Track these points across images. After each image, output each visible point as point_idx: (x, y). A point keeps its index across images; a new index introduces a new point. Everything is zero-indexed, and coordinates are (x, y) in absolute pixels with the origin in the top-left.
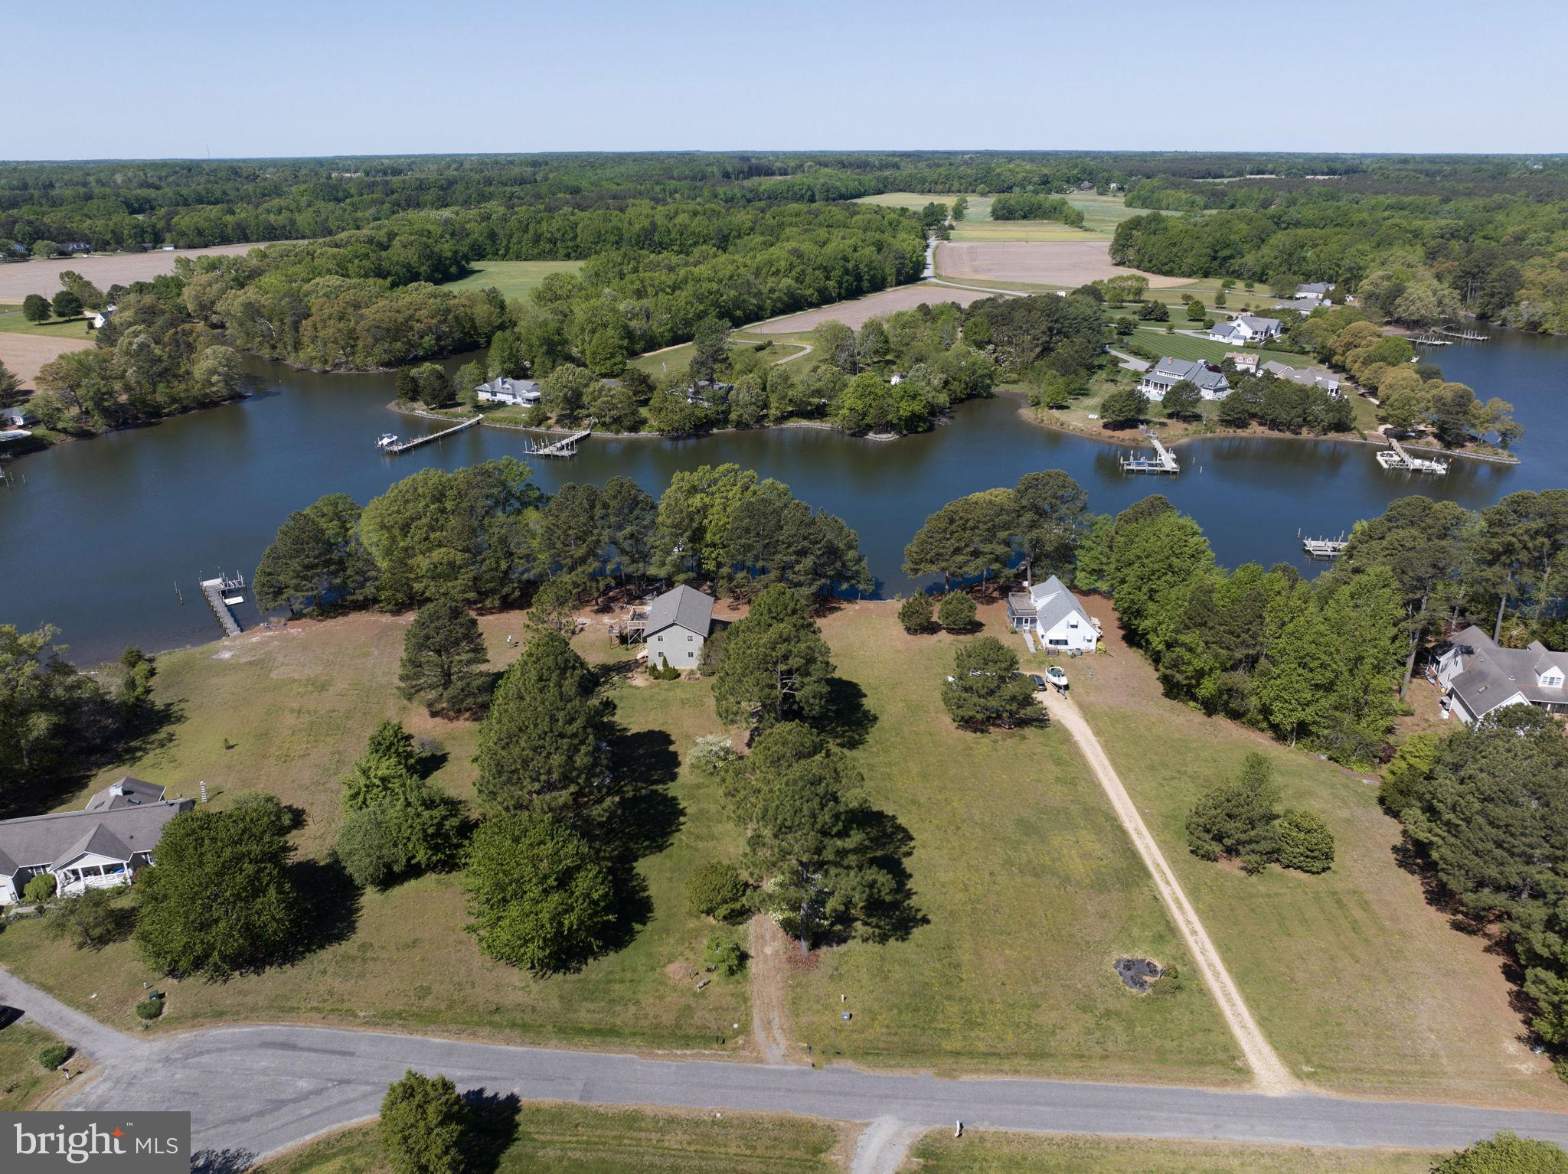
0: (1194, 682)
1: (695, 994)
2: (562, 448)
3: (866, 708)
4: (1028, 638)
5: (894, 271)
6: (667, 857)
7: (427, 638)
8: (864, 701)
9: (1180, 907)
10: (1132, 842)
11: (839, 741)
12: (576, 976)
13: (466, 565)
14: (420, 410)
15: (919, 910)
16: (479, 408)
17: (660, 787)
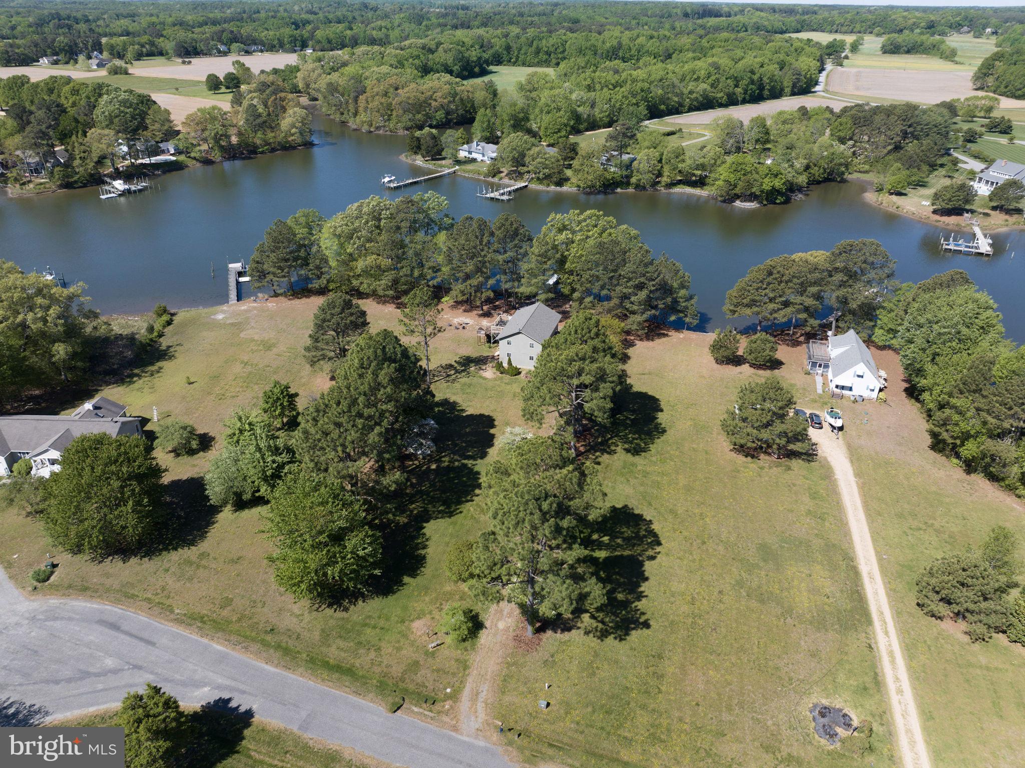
0: (958, 442)
1: (427, 653)
2: (503, 194)
3: (659, 421)
4: (819, 380)
5: (791, 84)
6: (452, 523)
7: (324, 321)
8: (660, 415)
9: (893, 661)
10: (862, 586)
11: (626, 446)
12: (344, 614)
13: (389, 269)
14: (419, 161)
15: (643, 614)
16: (458, 162)
17: (469, 463)
